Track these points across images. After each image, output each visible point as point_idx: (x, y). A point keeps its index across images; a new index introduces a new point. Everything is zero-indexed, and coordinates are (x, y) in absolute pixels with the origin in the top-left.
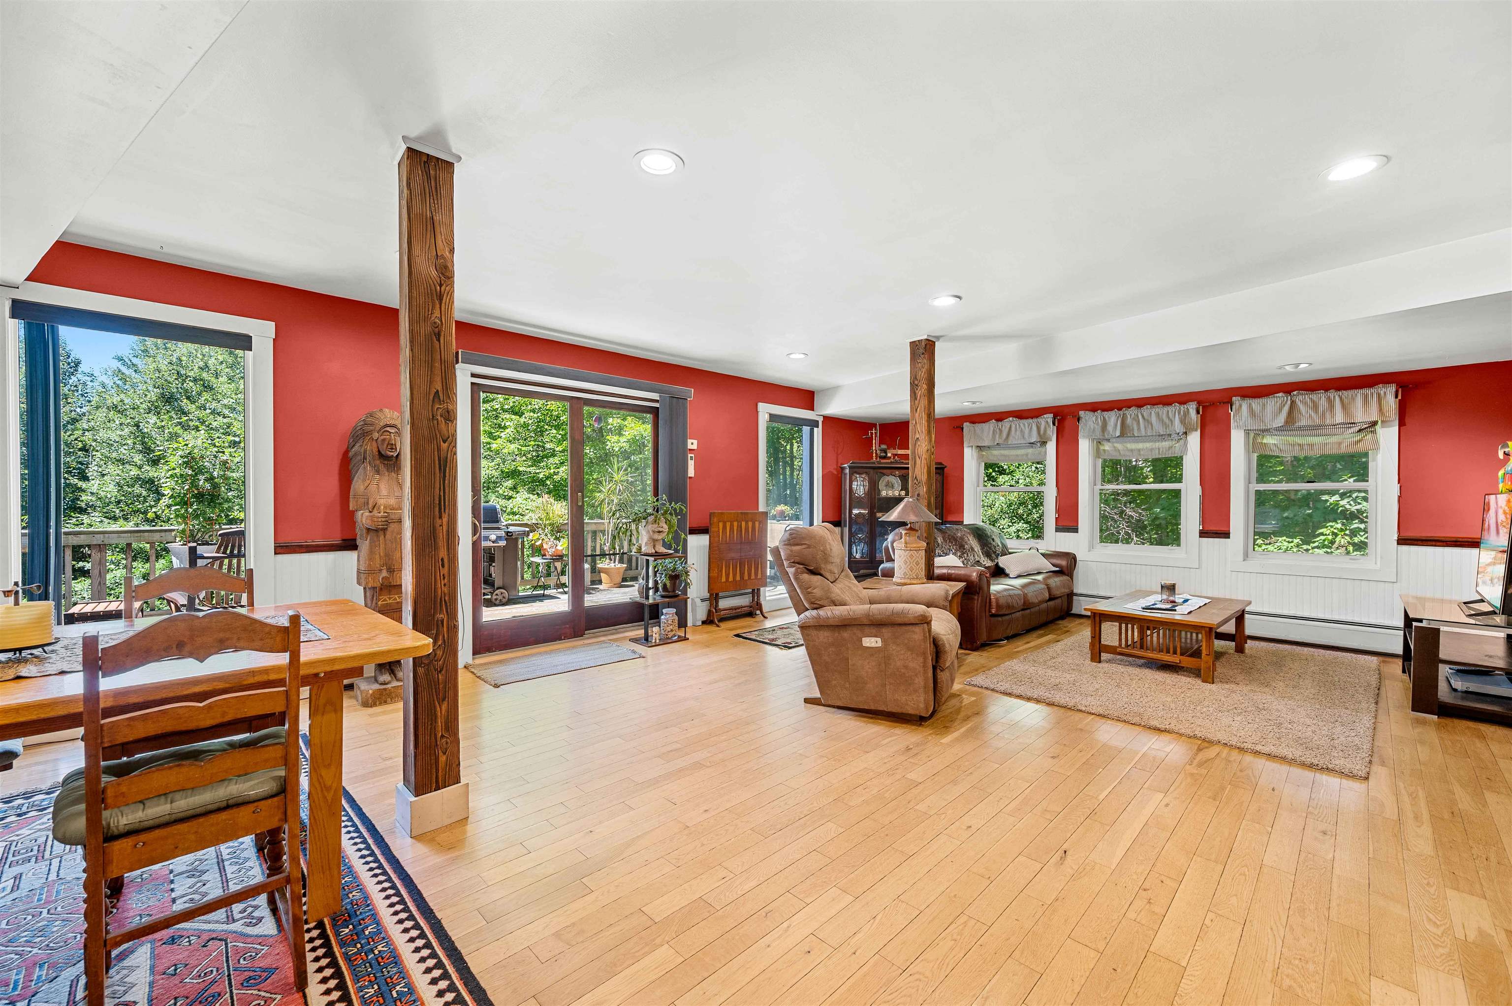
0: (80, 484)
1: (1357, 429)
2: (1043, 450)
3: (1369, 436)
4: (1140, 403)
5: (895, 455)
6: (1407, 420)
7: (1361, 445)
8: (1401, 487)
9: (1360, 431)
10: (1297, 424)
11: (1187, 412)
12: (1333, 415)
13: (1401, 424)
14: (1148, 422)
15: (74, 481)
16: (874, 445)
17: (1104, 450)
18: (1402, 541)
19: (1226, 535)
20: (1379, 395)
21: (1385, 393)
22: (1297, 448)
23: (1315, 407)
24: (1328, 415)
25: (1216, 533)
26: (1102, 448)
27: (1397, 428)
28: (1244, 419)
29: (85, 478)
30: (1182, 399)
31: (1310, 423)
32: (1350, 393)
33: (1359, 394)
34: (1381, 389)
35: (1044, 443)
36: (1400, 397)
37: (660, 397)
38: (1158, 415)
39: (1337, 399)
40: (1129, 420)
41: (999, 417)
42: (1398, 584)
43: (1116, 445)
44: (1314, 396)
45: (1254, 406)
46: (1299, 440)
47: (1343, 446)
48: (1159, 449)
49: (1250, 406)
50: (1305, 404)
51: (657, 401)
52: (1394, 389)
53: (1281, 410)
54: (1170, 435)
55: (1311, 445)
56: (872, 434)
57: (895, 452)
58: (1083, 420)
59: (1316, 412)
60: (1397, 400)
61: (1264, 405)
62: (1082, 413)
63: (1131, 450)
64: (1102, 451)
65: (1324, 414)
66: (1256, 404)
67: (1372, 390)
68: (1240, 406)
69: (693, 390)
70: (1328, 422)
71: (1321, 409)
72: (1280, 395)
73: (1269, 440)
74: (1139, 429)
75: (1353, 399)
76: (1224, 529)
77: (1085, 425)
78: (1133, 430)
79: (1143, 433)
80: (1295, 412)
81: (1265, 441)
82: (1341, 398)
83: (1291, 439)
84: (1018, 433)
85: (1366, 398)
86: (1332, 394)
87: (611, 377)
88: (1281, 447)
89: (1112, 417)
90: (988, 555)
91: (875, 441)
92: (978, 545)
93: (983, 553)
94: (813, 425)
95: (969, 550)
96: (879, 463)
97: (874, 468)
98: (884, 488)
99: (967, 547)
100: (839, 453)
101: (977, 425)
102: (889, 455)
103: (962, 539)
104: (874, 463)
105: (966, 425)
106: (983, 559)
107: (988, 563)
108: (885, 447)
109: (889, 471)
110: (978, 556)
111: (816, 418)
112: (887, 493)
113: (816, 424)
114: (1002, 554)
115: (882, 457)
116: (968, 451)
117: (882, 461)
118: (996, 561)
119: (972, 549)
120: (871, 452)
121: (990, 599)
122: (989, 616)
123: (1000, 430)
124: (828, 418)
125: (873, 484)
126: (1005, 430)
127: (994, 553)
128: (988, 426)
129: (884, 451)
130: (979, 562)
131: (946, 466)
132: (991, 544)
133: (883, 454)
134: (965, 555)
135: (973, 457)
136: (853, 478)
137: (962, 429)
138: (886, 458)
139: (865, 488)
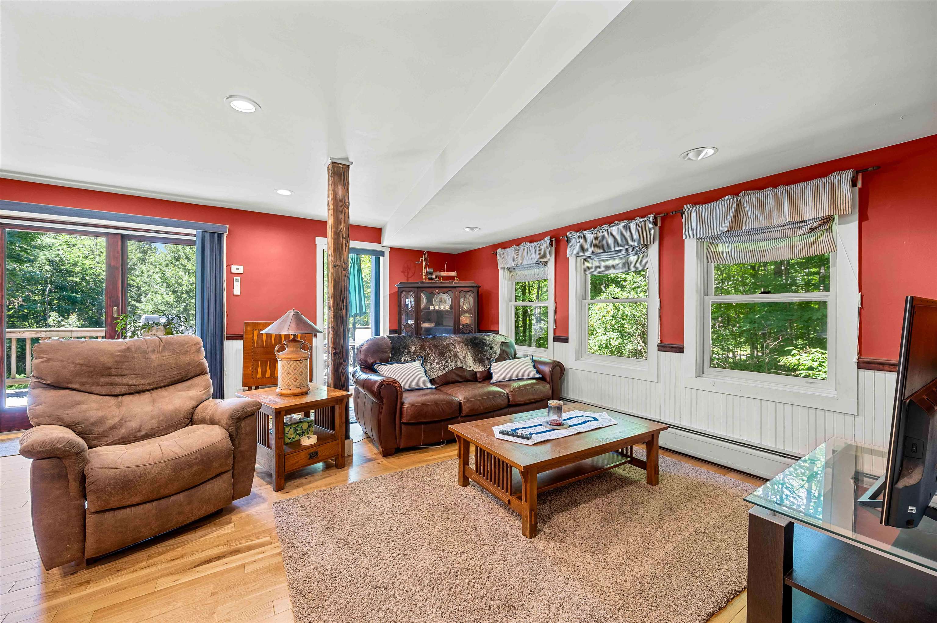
0: (137, 304)
1: (807, 228)
2: (545, 268)
3: (825, 236)
4: (609, 220)
5: (439, 277)
6: (870, 213)
7: (815, 246)
8: (862, 297)
9: (812, 230)
10: (745, 228)
11: (646, 225)
12: (780, 214)
13: (863, 218)
14: (616, 237)
15: (134, 303)
16: (424, 269)
17: (588, 267)
18: (862, 365)
19: (681, 350)
20: (832, 186)
21: (839, 182)
22: (748, 254)
23: (762, 206)
24: (775, 215)
25: (672, 347)
26: (587, 265)
27: (856, 223)
28: (693, 227)
29: (139, 301)
30: (642, 213)
31: (756, 225)
32: (800, 186)
33: (808, 187)
34: (834, 178)
35: (546, 263)
36: (859, 185)
37: (197, 232)
38: (623, 229)
39: (785, 195)
40: (601, 238)
41: (517, 242)
42: (860, 417)
43: (597, 261)
44: (761, 195)
45: (702, 212)
46: (750, 246)
47: (796, 250)
48: (628, 263)
49: (699, 212)
50: (751, 204)
51: (194, 235)
52: (850, 176)
53: (727, 214)
54: (633, 249)
55: (763, 251)
56: (422, 260)
57: (438, 273)
58: (570, 240)
59: (763, 212)
60: (857, 189)
61: (712, 210)
62: (569, 234)
63: (608, 266)
64: (586, 268)
65: (770, 215)
66: (704, 209)
67: (824, 180)
68: (690, 214)
69: (228, 226)
70: (775, 222)
71: (767, 209)
72: (728, 197)
73: (723, 248)
74: (608, 244)
75: (803, 193)
76: (678, 344)
77: (572, 244)
78: (604, 246)
79: (611, 248)
80: (742, 214)
81: (718, 250)
82: (789, 194)
83: (742, 246)
84: (529, 254)
85: (816, 191)
86: (780, 190)
87: (133, 216)
88: (733, 254)
89: (589, 235)
90: (481, 362)
91: (424, 266)
92: (469, 353)
93: (474, 360)
94: (379, 254)
95: (451, 357)
96: (422, 283)
97: (418, 287)
98: (438, 304)
99: (448, 354)
100: (409, 276)
101: (505, 250)
102: (434, 277)
103: (446, 347)
104: (418, 283)
105: (499, 250)
106: (472, 365)
107: (479, 368)
108: (431, 270)
109: (430, 290)
110: (462, 363)
111: (383, 249)
112: (437, 308)
113: (382, 253)
114: (497, 360)
115: (430, 279)
116: (501, 272)
117: (427, 281)
118: (488, 367)
119: (456, 356)
120: (422, 275)
121: (401, 408)
122: (401, 423)
123: (518, 254)
124: (391, 249)
125: (418, 300)
126: (521, 253)
127: (488, 359)
128: (511, 251)
129: (431, 274)
130: (462, 368)
131: (486, 286)
132: (487, 351)
133: (430, 276)
134: (444, 362)
135: (504, 277)
136: (402, 295)
137: (496, 254)
138: (432, 279)
139: (413, 303)
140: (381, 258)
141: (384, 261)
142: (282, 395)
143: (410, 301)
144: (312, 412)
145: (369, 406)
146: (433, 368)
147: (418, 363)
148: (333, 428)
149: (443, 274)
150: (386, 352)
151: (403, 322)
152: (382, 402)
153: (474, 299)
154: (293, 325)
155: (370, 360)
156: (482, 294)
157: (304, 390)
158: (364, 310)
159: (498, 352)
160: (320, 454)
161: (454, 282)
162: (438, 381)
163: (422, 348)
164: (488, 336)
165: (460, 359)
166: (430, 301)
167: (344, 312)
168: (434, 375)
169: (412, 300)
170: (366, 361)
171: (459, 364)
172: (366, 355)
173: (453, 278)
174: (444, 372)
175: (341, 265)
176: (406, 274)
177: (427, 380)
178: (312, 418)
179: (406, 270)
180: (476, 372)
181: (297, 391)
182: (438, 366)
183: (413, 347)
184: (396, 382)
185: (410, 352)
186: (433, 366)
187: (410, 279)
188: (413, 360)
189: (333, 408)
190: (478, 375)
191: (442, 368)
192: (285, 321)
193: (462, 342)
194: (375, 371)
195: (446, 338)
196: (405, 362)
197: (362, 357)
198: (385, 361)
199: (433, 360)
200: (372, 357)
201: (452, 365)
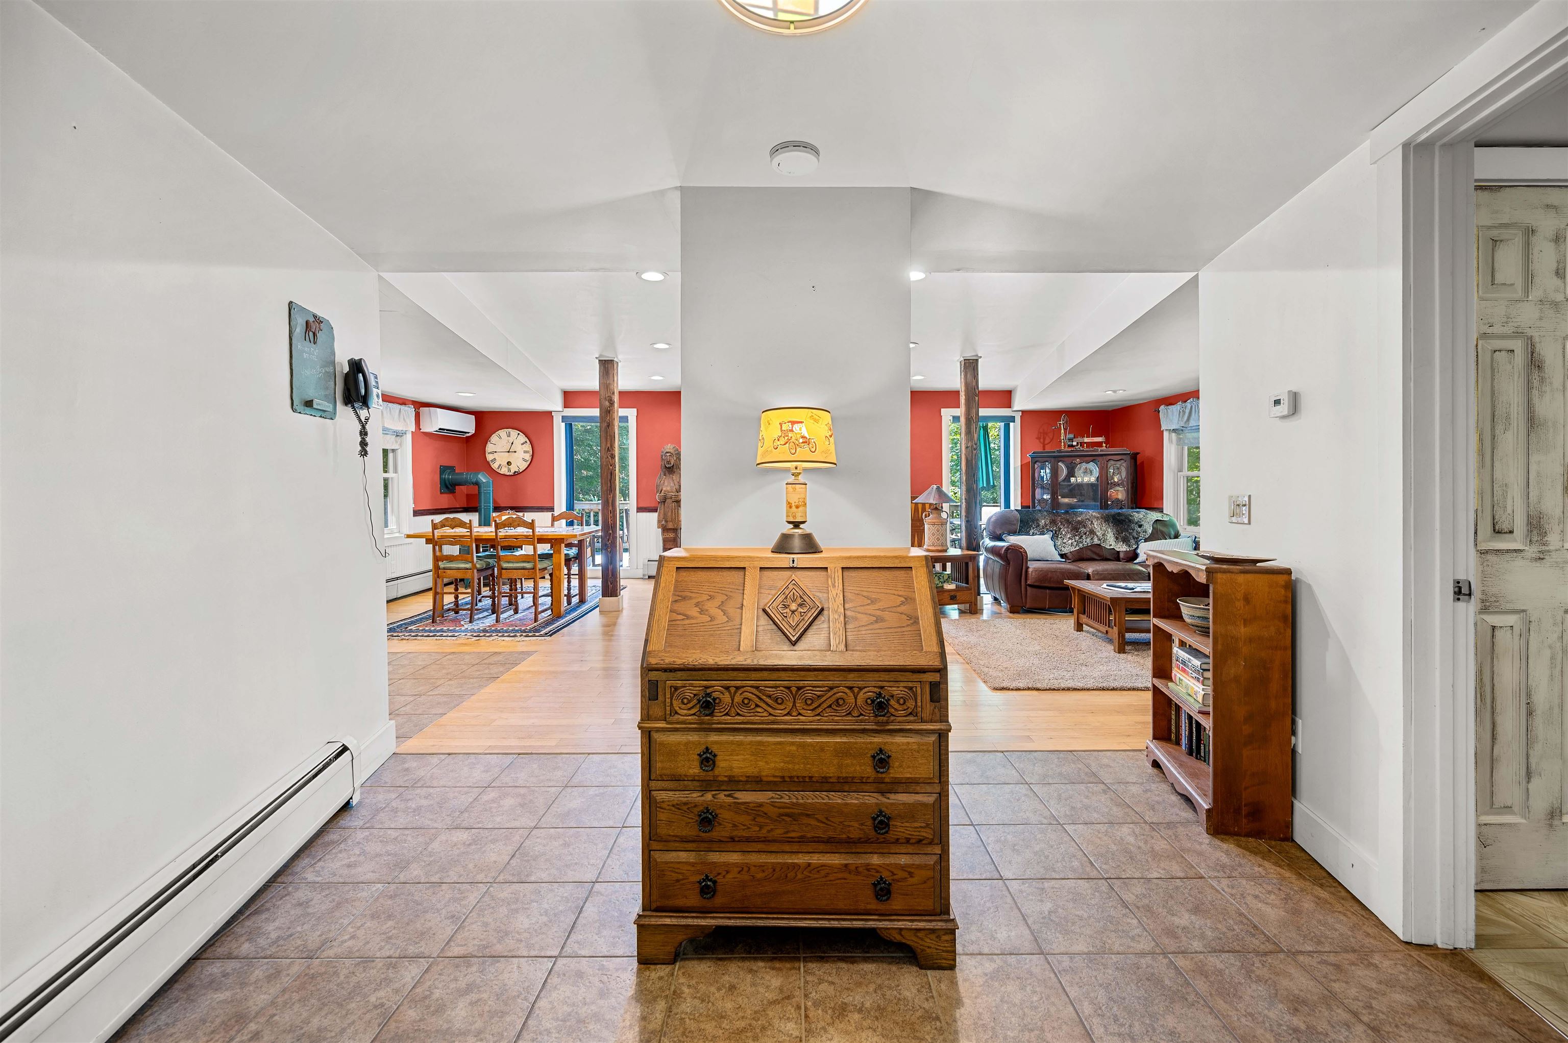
5: (1082, 444)
16: (1062, 435)
41: (1184, 397)
56: (1060, 424)
57: (1080, 440)
90: (1125, 540)
91: (1062, 431)
92: (1109, 530)
93: (1117, 538)
94: (1009, 420)
95: (1085, 534)
96: (1060, 451)
97: (1055, 457)
98: (1082, 475)
99: (1083, 530)
100: (1046, 442)
101: (1170, 407)
102: (1075, 443)
103: (1080, 523)
104: (1054, 452)
105: (1162, 408)
106: (1113, 543)
107: (1122, 548)
108: (1071, 436)
109: (1070, 459)
110: (1099, 540)
111: (1013, 414)
112: (1079, 480)
113: (1013, 419)
114: (1146, 540)
115: (1069, 446)
116: (1166, 435)
117: (1067, 449)
118: (1135, 547)
119: (1092, 532)
120: (1061, 442)
121: (1027, 571)
122: (1027, 585)
123: (1184, 412)
124: (1023, 412)
125: (1055, 472)
126: (1187, 411)
127: (1134, 538)
128: (1175, 409)
129: (1071, 440)
130: (1099, 545)
131: (1147, 451)
132: (1133, 530)
133: (1071, 443)
134: (1077, 538)
135: (1170, 440)
136: (1036, 466)
137: (1159, 412)
138: (1072, 446)
139: (1049, 475)
140: (1012, 424)
141: (1015, 429)
142: (928, 550)
143: (1045, 473)
144: (949, 565)
145: (997, 570)
146: (1065, 543)
147: (1047, 537)
148: (967, 583)
149: (1086, 440)
150: (1015, 525)
151: (1038, 496)
152: (1009, 564)
153: (1127, 469)
154: (937, 496)
155: (998, 533)
156: (1142, 463)
157: (945, 548)
158: (992, 484)
159: (1150, 531)
160: (958, 598)
161: (1100, 449)
162: (1070, 556)
163: (1053, 522)
164: (1138, 512)
165: (1097, 536)
166: (1071, 474)
167: (975, 486)
168: (1065, 550)
169: (1048, 471)
170: (994, 532)
171: (1096, 541)
172: (995, 527)
173: (1099, 444)
174: (1077, 548)
175: (972, 446)
176: (1042, 440)
177: (1056, 553)
178: (949, 571)
179: (1042, 437)
180: (1118, 552)
181: (940, 548)
182: (1070, 541)
183: (1043, 521)
184: (1021, 548)
185: (1039, 526)
186: (1065, 541)
187: (1047, 447)
188: (1042, 534)
189: (967, 564)
190: (1122, 555)
191: (1075, 543)
192: (930, 493)
193: (1102, 518)
194: (1001, 540)
195: (1082, 513)
196: (1033, 534)
197: (991, 528)
198: (1014, 533)
199: (1065, 535)
200: (1001, 528)
201: (1087, 541)
